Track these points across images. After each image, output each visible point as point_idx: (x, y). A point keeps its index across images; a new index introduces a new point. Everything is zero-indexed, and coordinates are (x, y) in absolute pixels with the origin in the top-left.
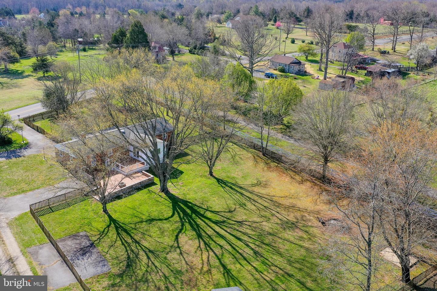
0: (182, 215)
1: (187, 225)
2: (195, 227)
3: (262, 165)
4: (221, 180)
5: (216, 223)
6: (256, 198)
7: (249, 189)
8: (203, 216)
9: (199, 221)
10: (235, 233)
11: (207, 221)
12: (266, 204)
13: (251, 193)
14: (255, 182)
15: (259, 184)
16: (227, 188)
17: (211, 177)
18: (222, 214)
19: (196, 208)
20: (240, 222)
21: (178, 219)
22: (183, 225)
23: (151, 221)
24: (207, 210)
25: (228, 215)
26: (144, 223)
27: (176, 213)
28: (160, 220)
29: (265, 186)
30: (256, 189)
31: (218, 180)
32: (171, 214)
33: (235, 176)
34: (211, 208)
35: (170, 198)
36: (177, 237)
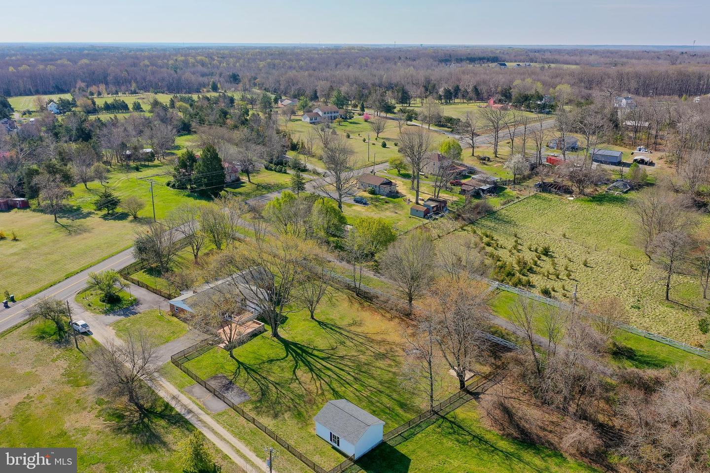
0: (295, 355)
1: (300, 363)
2: (307, 363)
3: (357, 305)
4: (322, 322)
5: (323, 359)
6: (353, 336)
7: (346, 328)
8: (311, 354)
9: (309, 359)
10: (338, 365)
11: (315, 358)
12: (361, 341)
13: (348, 332)
14: (352, 322)
15: (354, 323)
16: (328, 329)
17: (313, 320)
18: (327, 351)
19: (305, 348)
20: (341, 357)
21: (292, 358)
22: (297, 363)
23: (271, 361)
24: (314, 349)
25: (331, 352)
26: (266, 363)
27: (289, 354)
28: (277, 360)
29: (360, 324)
30: (353, 328)
31: (319, 323)
32: (285, 355)
33: (333, 317)
34: (317, 347)
35: (281, 341)
36: (294, 371)
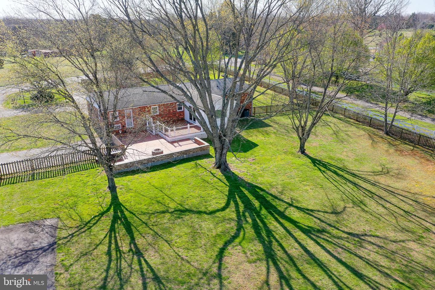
0: (241, 209)
1: (249, 231)
2: (264, 234)
4: (320, 161)
5: (307, 231)
6: (383, 194)
7: (370, 178)
8: (282, 215)
9: (273, 224)
10: (345, 256)
11: (287, 224)
12: (407, 208)
13: (374, 185)
14: (380, 169)
15: (385, 172)
16: (330, 173)
17: (302, 156)
18: (321, 215)
19: (269, 198)
20: (357, 236)
21: (234, 216)
22: (240, 228)
24: (291, 205)
25: (332, 218)
27: (232, 204)
29: (399, 175)
30: (383, 180)
31: (314, 161)
33: (342, 157)
34: (297, 201)
35: (228, 178)
